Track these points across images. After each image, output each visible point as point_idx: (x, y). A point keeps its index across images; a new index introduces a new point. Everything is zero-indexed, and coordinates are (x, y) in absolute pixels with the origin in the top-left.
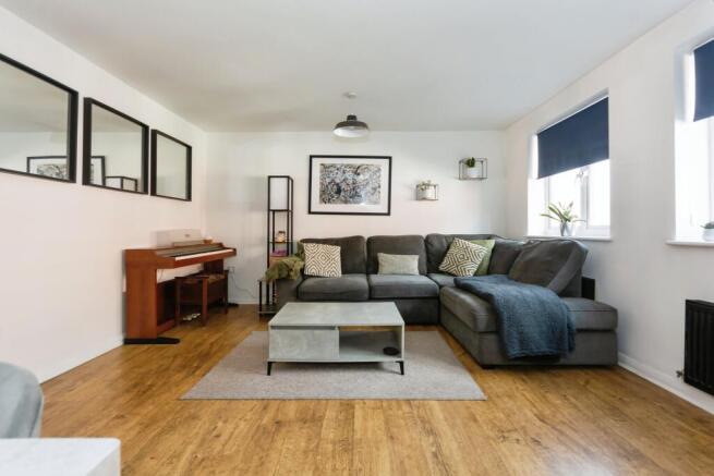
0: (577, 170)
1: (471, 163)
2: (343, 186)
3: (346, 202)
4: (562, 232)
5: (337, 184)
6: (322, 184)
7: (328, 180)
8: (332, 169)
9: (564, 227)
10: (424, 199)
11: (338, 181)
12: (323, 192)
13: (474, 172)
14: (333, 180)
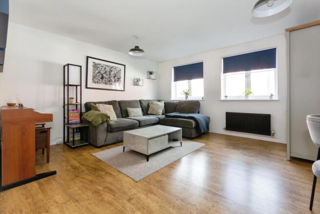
0: (187, 81)
1: (151, 73)
2: (105, 75)
3: (106, 84)
4: (186, 98)
5: (102, 74)
6: (94, 73)
7: (97, 71)
8: (99, 66)
9: (187, 97)
10: (138, 85)
11: (102, 72)
12: (94, 77)
13: (152, 76)
14: (99, 72)
